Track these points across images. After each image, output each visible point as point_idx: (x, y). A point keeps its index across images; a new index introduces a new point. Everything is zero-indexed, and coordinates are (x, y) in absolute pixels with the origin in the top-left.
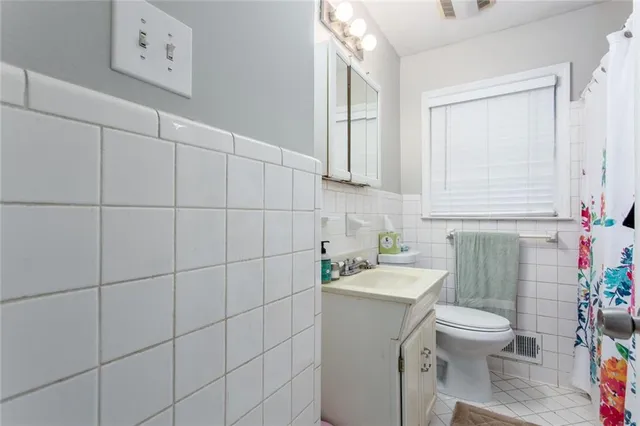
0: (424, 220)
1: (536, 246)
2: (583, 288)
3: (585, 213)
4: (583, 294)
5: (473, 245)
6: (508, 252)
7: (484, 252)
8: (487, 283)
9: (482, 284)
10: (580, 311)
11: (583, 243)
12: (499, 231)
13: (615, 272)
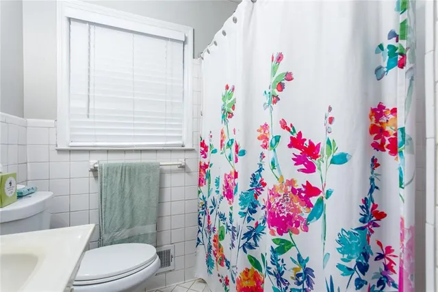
0: (60, 151)
1: (171, 172)
2: (201, 201)
3: (202, 144)
4: (201, 206)
5: (119, 175)
6: (151, 180)
7: (130, 183)
8: (132, 212)
9: (128, 214)
10: (199, 218)
11: (201, 167)
12: (143, 161)
13: (247, 194)
